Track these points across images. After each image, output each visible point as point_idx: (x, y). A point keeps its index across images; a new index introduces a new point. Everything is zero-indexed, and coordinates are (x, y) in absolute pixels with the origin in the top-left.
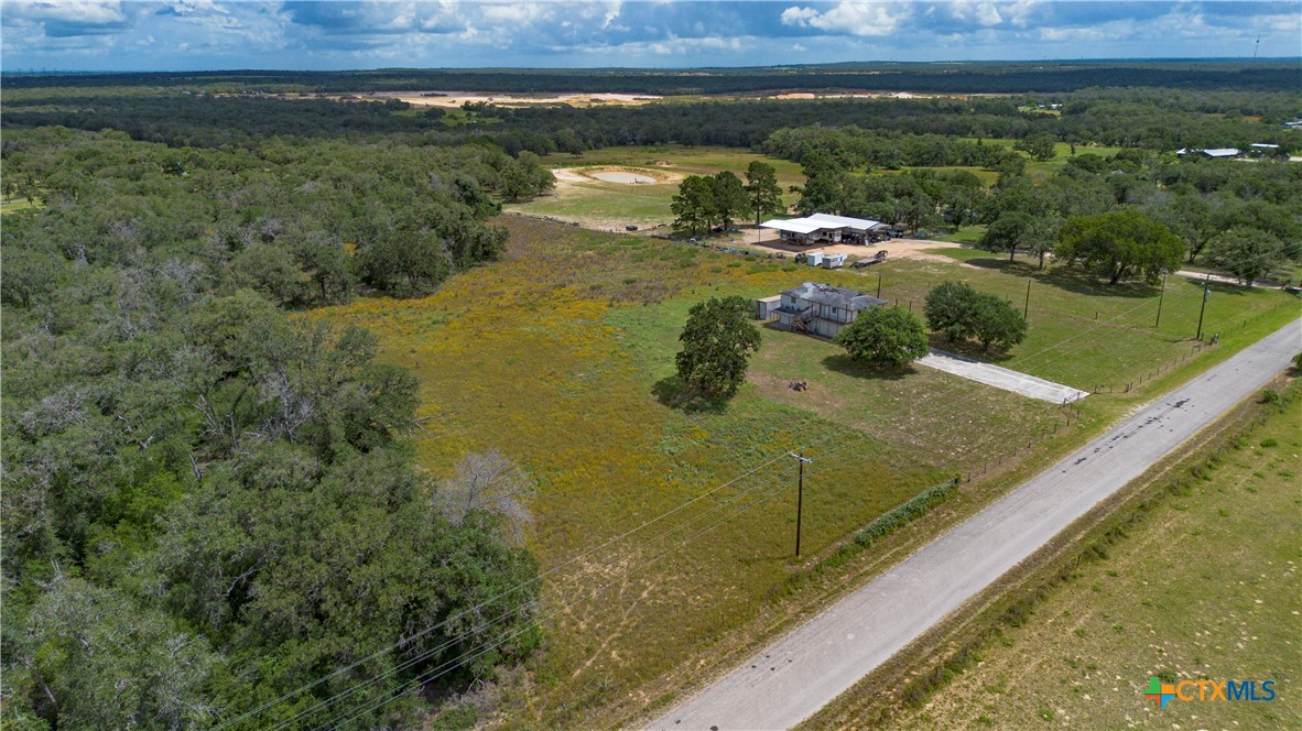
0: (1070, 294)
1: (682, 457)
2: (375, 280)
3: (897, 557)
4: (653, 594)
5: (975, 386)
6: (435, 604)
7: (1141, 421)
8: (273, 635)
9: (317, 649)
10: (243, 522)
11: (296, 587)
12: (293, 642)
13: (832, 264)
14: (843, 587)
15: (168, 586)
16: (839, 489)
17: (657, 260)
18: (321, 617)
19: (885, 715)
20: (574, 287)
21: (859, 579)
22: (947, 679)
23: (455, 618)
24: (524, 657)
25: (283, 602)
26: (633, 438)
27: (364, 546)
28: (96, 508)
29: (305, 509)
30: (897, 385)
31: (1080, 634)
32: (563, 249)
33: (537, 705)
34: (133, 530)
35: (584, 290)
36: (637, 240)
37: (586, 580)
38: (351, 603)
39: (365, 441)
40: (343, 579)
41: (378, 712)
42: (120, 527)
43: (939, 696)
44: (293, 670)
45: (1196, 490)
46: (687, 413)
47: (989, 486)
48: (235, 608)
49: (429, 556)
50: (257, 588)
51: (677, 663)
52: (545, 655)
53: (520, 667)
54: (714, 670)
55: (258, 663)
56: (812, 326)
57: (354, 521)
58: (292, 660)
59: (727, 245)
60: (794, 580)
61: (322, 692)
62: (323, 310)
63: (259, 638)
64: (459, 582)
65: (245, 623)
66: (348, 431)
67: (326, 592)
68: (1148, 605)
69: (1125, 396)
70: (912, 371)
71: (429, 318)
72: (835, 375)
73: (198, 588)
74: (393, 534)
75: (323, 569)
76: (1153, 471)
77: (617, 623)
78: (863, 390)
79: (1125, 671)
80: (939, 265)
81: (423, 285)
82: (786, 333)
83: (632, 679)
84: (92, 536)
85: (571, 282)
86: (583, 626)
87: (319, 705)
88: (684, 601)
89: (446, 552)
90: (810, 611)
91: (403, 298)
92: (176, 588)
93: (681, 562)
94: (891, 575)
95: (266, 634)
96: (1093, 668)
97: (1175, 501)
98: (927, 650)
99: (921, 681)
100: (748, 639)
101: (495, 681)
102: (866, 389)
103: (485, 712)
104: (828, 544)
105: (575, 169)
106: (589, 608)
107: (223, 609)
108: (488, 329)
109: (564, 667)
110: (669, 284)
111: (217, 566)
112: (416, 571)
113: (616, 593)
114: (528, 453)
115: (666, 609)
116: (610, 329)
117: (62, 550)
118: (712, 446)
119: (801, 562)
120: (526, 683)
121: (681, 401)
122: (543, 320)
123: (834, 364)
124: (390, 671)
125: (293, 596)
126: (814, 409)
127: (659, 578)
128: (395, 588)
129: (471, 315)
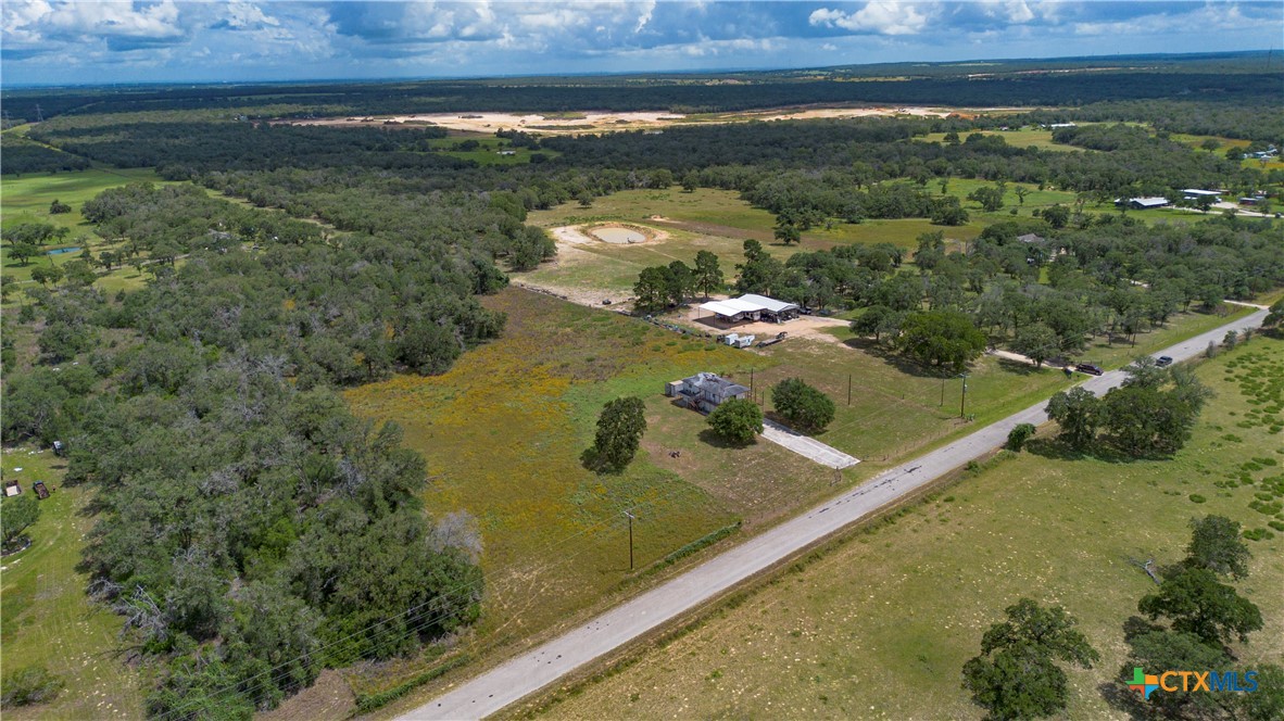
0: (901, 375)
1: (584, 507)
2: (409, 360)
3: (687, 570)
4: (547, 590)
5: (789, 453)
6: (424, 594)
7: (878, 483)
8: (347, 608)
9: (368, 615)
10: (331, 550)
11: (358, 585)
12: (356, 612)
13: (742, 345)
14: (651, 587)
15: (292, 583)
16: (671, 528)
17: (616, 339)
18: (370, 600)
19: (645, 651)
20: (549, 365)
21: (661, 582)
22: (683, 634)
23: (434, 600)
24: (472, 622)
25: (352, 593)
26: (559, 493)
27: (391, 565)
28: (246, 539)
29: (362, 546)
30: (738, 453)
31: (765, 612)
32: (547, 326)
33: (475, 645)
34: (268, 552)
35: (555, 368)
36: (607, 315)
37: (512, 582)
38: (384, 593)
39: (394, 498)
40: (381, 581)
41: (397, 647)
42: (261, 550)
43: (676, 643)
44: (357, 625)
45: (882, 530)
46: (598, 474)
47: (761, 526)
48: (326, 595)
49: (423, 570)
50: (339, 585)
51: (550, 625)
52: (483, 621)
53: (469, 627)
54: (569, 628)
55: (340, 622)
56: (701, 405)
57: (386, 552)
58: (356, 620)
59: (674, 321)
60: (623, 583)
61: (370, 634)
62: (369, 386)
63: (340, 610)
64: (436, 584)
65: (332, 603)
66: (385, 492)
67: (372, 587)
68: (810, 597)
69: (881, 463)
70: (753, 442)
71: (443, 394)
72: (704, 445)
73: (307, 584)
74: (406, 559)
75: (371, 576)
76: (865, 517)
77: (524, 605)
78: (716, 457)
79: (777, 631)
80: (821, 345)
81: (442, 366)
82: (684, 410)
83: (525, 633)
84: (246, 555)
85: (548, 360)
86: (506, 606)
87: (368, 641)
88: (563, 593)
89: (431, 568)
90: (628, 599)
91: (426, 375)
92: (295, 584)
93: (567, 572)
94: (679, 580)
95: (343, 608)
96: (760, 630)
97: (864, 536)
98: (681, 620)
99: (669, 635)
100: (591, 614)
101: (456, 633)
102: (719, 454)
103: (450, 648)
104: (651, 562)
105: (579, 227)
106: (511, 597)
107: (320, 596)
108: (482, 404)
109: (491, 627)
110: (618, 362)
111: (318, 574)
112: (415, 578)
113: (527, 589)
114: (493, 503)
115: (552, 598)
116: (565, 405)
117: (230, 563)
118: (606, 499)
119: (633, 572)
120: (472, 635)
121: (597, 465)
122: (522, 395)
123: (706, 437)
124: (402, 625)
125: (357, 590)
126: (679, 472)
127: (553, 581)
128: (405, 586)
129: (472, 391)
